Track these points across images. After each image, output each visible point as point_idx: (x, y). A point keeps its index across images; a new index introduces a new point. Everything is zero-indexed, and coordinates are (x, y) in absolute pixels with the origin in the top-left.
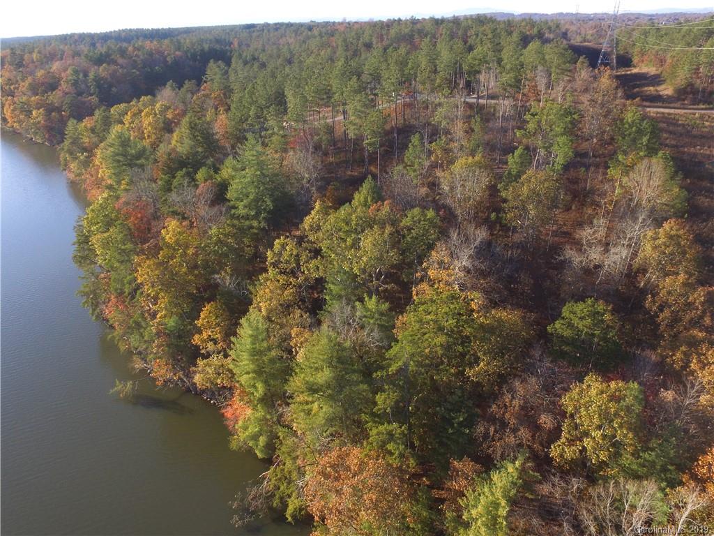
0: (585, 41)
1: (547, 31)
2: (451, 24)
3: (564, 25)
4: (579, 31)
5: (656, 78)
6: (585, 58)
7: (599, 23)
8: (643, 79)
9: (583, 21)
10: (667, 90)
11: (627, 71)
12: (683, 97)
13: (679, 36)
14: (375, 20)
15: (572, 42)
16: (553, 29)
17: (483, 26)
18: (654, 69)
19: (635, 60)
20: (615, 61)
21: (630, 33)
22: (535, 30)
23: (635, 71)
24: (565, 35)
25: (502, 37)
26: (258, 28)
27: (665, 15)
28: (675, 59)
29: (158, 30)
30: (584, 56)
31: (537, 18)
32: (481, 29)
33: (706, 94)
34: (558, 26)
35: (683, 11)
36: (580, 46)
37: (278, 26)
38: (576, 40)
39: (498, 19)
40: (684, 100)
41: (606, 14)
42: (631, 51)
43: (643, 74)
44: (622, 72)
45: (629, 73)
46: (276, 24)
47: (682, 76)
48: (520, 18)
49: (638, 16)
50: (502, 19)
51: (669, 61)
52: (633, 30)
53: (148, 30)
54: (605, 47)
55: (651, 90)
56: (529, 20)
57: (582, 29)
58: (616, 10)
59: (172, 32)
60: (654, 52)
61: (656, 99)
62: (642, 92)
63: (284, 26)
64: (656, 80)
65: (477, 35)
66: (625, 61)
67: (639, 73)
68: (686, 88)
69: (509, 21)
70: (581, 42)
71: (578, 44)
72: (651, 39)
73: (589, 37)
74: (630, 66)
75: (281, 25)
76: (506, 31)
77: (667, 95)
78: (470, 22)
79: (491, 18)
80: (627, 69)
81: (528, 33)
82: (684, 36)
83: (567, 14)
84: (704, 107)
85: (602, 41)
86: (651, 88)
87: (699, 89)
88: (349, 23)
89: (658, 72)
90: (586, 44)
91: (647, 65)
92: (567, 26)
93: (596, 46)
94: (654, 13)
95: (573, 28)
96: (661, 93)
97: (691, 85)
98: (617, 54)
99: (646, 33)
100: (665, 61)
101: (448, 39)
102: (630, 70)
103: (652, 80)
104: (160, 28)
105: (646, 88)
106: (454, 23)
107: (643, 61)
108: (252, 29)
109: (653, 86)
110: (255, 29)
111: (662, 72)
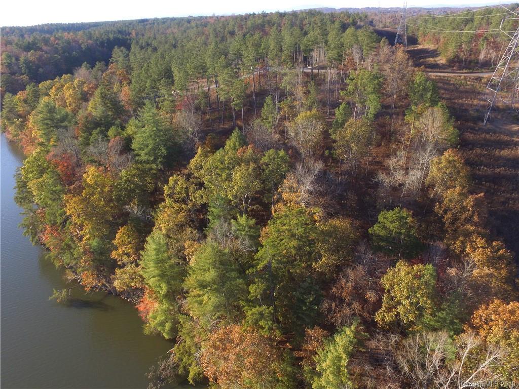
0: (385, 27)
1: (359, 20)
2: (291, 17)
3: (371, 16)
4: (381, 20)
5: (434, 52)
6: (386, 39)
7: (394, 14)
8: (425, 53)
9: (383, 13)
10: (442, 60)
11: (415, 47)
12: (453, 65)
13: (448, 23)
14: (236, 15)
15: (377, 27)
16: (363, 18)
17: (314, 17)
18: (433, 45)
19: (420, 40)
20: (406, 41)
21: (415, 21)
22: (351, 20)
23: (420, 47)
24: (371, 23)
25: (328, 25)
26: (150, 22)
27: (438, 9)
28: (446, 38)
29: (73, 25)
30: (385, 37)
31: (352, 11)
32: (313, 20)
33: (467, 62)
34: (366, 17)
35: (450, 6)
36: (382, 30)
37: (165, 20)
38: (379, 27)
39: (325, 13)
40: (453, 67)
41: (398, 8)
42: (416, 34)
43: (426, 49)
44: (411, 48)
45: (416, 48)
46: (163, 19)
47: (451, 50)
48: (340, 12)
49: (420, 10)
50: (328, 12)
51: (442, 40)
52: (417, 19)
53: (66, 24)
54: (399, 31)
55: (431, 60)
56: (346, 13)
57: (383, 18)
58: (405, 5)
59: (84, 25)
60: (432, 34)
61: (435, 67)
62: (426, 61)
63: (169, 21)
64: (434, 53)
65: (310, 24)
66: (413, 41)
67: (422, 49)
68: (454, 58)
69: (332, 13)
70: (383, 28)
71: (381, 29)
72: (430, 25)
73: (388, 24)
74: (417, 44)
75: (167, 19)
76: (331, 20)
77: (442, 64)
78: (304, 15)
79: (319, 12)
80: (415, 46)
81: (346, 22)
82: (451, 23)
83: (372, 8)
84: (466, 71)
85: (397, 27)
86: (431, 59)
87: (462, 59)
88: (217, 17)
89: (435, 48)
90: (386, 29)
91: (428, 43)
92: (372, 17)
93: (393, 30)
94: (431, 7)
95: (377, 18)
96: (438, 62)
97: (457, 56)
98: (408, 36)
99: (426, 21)
100: (440, 40)
101: (289, 28)
102: (417, 47)
103: (432, 53)
104: (75, 23)
105: (428, 59)
106: (293, 16)
107: (425, 41)
108: (146, 23)
109: (433, 57)
110: (148, 23)
111: (438, 48)
